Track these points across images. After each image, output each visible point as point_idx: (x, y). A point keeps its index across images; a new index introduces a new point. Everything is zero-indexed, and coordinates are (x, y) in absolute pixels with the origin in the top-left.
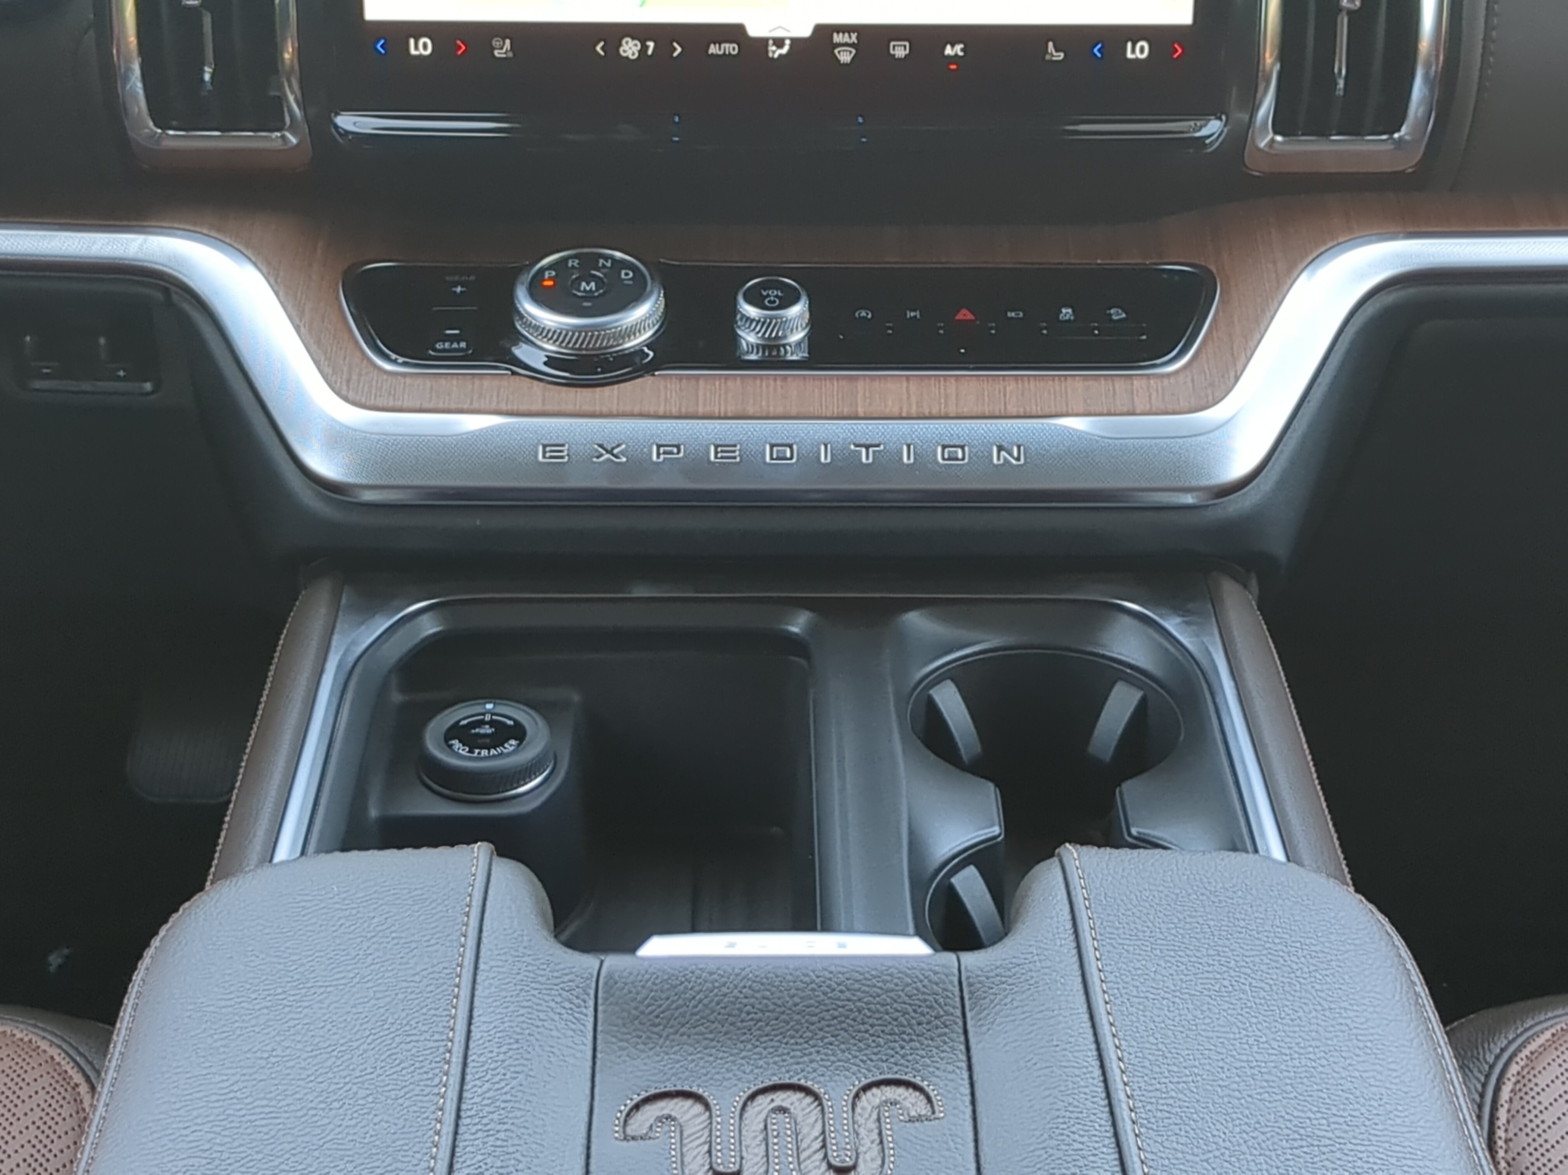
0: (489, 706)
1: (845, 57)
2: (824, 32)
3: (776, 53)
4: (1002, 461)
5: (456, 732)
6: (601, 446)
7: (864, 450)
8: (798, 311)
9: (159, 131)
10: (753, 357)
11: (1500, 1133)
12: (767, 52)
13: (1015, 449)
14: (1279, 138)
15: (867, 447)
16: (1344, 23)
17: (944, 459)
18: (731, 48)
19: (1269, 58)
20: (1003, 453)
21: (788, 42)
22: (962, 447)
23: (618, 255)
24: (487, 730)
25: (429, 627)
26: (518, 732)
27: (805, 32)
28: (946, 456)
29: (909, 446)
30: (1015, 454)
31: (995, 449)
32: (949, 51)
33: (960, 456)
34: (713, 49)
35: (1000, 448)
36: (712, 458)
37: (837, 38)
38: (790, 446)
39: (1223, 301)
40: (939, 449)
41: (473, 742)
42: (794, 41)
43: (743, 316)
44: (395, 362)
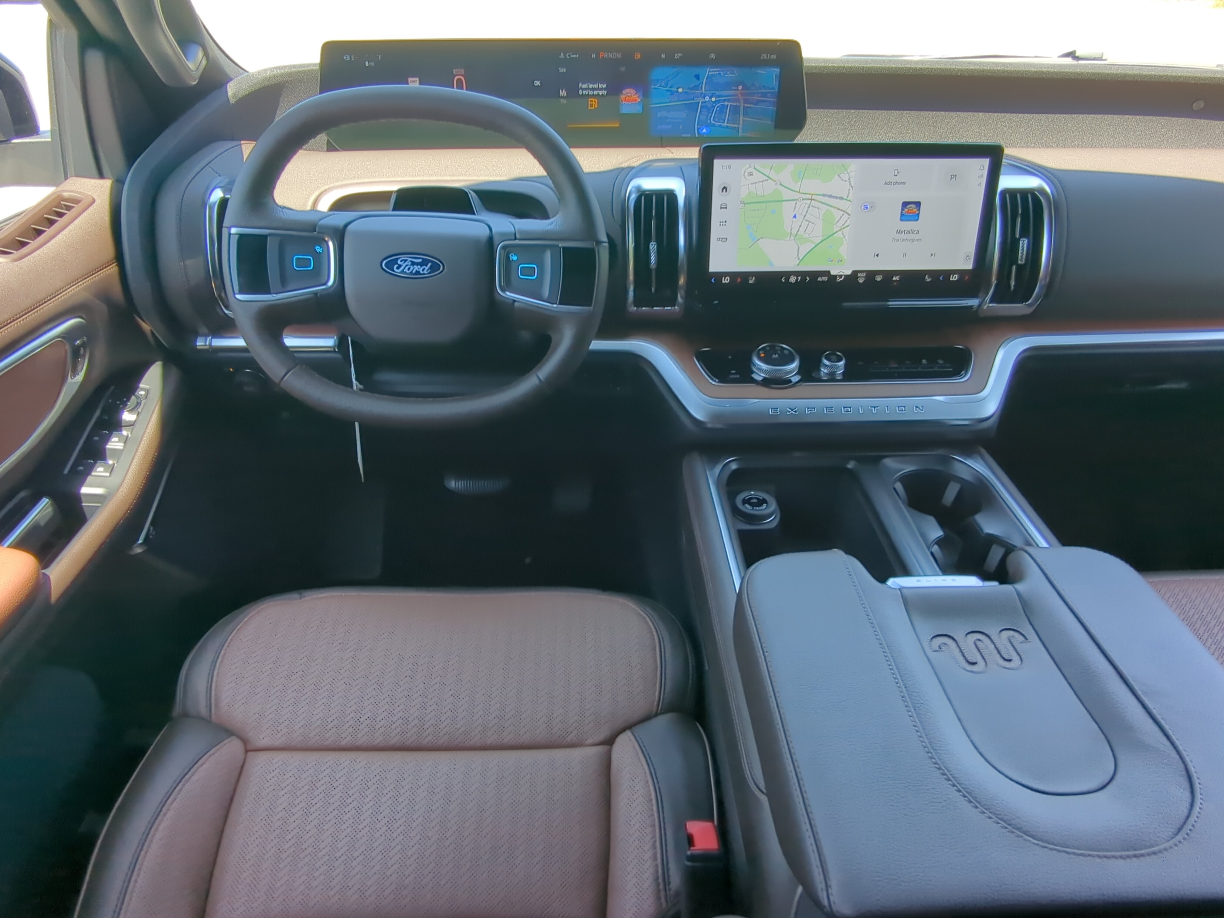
0: (752, 493)
1: (861, 281)
2: (855, 273)
3: (839, 280)
4: (917, 411)
5: (745, 502)
6: (790, 409)
7: (873, 409)
8: (842, 363)
9: (635, 308)
10: (839, 378)
12: (836, 279)
14: (993, 305)
15: (875, 407)
17: (899, 411)
18: (825, 279)
19: (994, 279)
20: (917, 409)
21: (843, 277)
23: (784, 346)
24: (755, 501)
25: (734, 466)
26: (764, 501)
27: (849, 272)
30: (921, 409)
31: (915, 408)
32: (894, 279)
34: (819, 279)
35: (917, 407)
36: (825, 412)
37: (859, 275)
38: (850, 408)
39: (975, 356)
40: (897, 408)
41: (753, 505)
42: (845, 276)
43: (824, 364)
44: (715, 381)
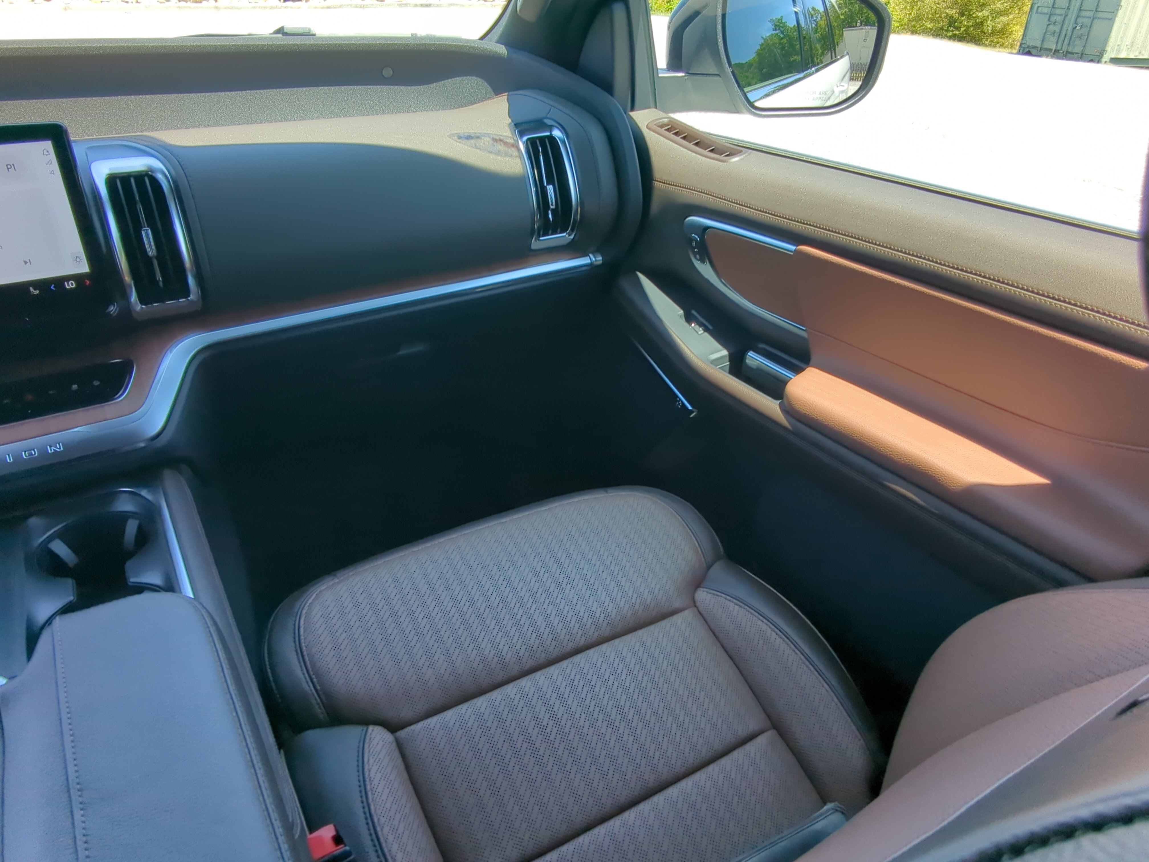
4: (53, 451)
11: (303, 645)
13: (58, 445)
14: (144, 306)
16: (155, 263)
17: (26, 456)
19: (127, 278)
20: (52, 448)
22: (34, 450)
28: (27, 455)
29: (9, 455)
30: (58, 447)
31: (48, 447)
33: (33, 453)
35: (51, 447)
39: (137, 368)
40: (23, 453)
